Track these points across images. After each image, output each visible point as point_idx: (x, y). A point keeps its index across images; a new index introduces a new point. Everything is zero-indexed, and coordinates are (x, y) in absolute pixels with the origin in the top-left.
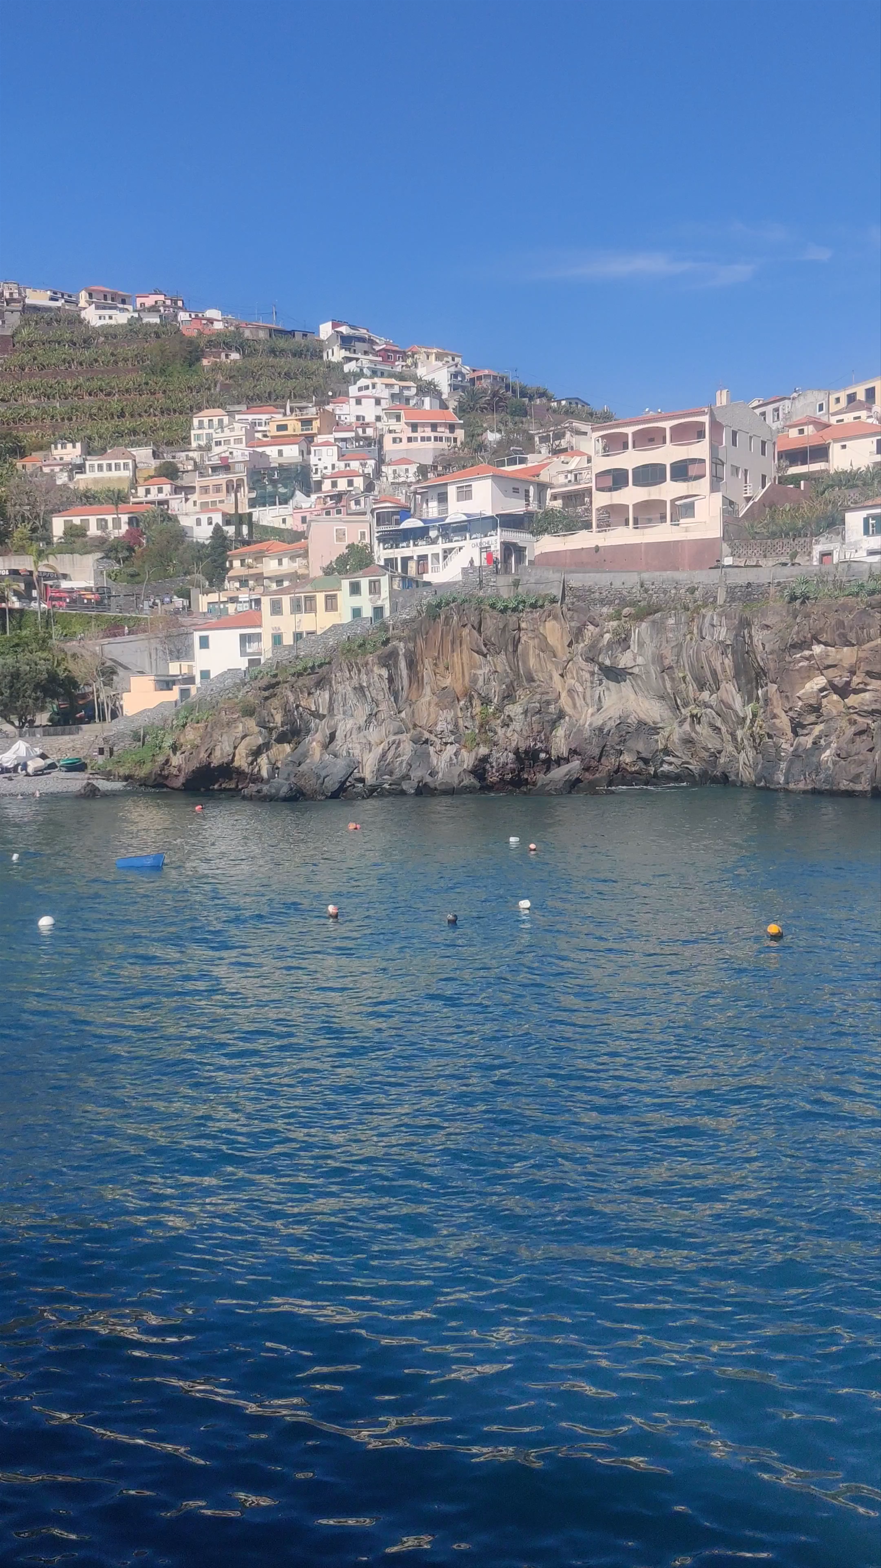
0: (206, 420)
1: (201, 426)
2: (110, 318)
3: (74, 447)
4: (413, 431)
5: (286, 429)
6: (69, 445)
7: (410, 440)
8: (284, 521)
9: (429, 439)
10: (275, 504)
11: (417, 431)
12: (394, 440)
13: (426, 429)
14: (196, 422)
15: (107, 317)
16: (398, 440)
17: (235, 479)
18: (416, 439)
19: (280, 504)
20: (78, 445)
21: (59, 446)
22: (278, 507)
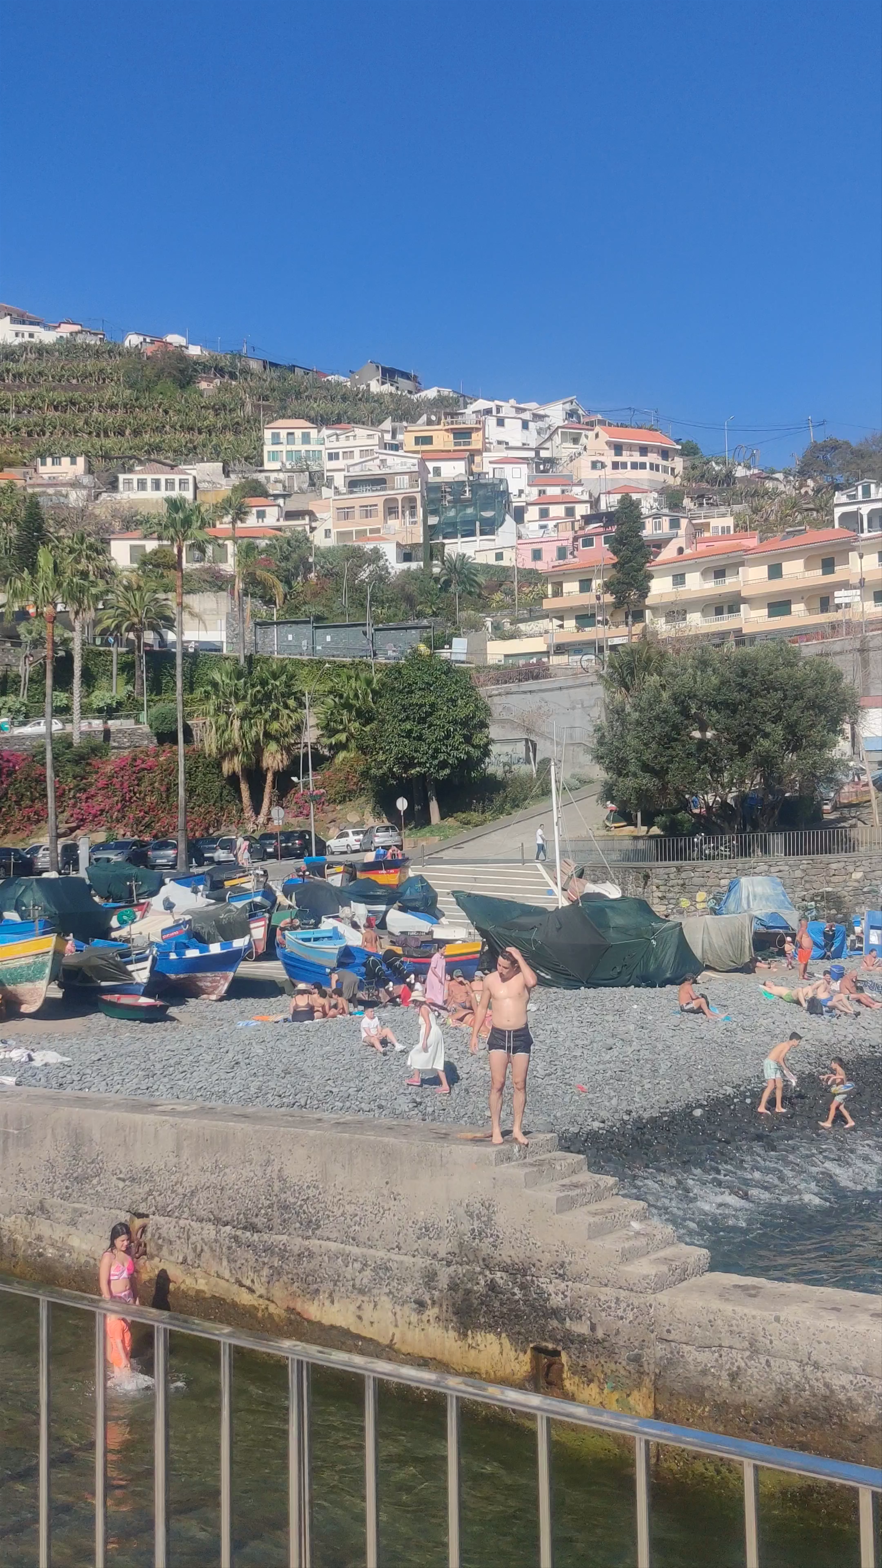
0: (283, 433)
1: (276, 439)
2: (31, 335)
3: (73, 462)
4: (616, 455)
5: (431, 443)
6: (66, 461)
7: (615, 465)
8: (499, 556)
9: (643, 466)
10: (472, 533)
11: (621, 455)
12: (594, 465)
13: (633, 453)
14: (268, 434)
15: (27, 335)
16: (599, 465)
17: (400, 498)
18: (624, 465)
19: (483, 533)
20: (81, 460)
21: (49, 460)
22: (478, 538)
